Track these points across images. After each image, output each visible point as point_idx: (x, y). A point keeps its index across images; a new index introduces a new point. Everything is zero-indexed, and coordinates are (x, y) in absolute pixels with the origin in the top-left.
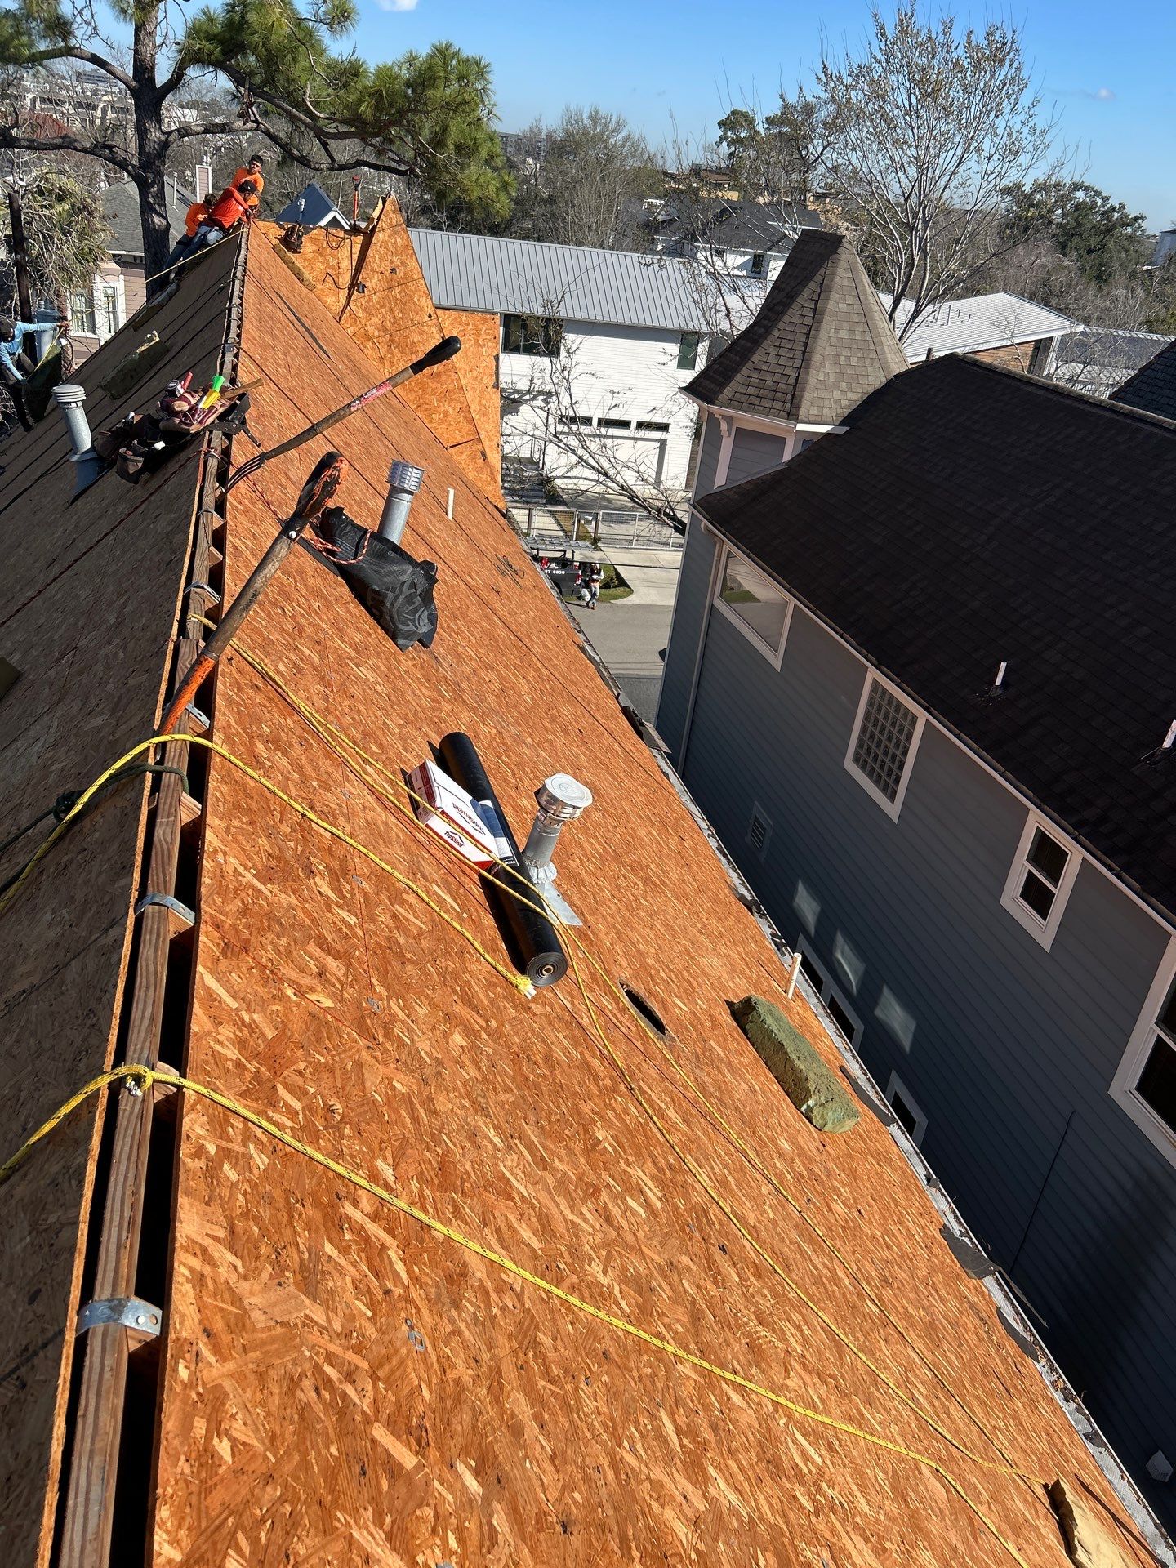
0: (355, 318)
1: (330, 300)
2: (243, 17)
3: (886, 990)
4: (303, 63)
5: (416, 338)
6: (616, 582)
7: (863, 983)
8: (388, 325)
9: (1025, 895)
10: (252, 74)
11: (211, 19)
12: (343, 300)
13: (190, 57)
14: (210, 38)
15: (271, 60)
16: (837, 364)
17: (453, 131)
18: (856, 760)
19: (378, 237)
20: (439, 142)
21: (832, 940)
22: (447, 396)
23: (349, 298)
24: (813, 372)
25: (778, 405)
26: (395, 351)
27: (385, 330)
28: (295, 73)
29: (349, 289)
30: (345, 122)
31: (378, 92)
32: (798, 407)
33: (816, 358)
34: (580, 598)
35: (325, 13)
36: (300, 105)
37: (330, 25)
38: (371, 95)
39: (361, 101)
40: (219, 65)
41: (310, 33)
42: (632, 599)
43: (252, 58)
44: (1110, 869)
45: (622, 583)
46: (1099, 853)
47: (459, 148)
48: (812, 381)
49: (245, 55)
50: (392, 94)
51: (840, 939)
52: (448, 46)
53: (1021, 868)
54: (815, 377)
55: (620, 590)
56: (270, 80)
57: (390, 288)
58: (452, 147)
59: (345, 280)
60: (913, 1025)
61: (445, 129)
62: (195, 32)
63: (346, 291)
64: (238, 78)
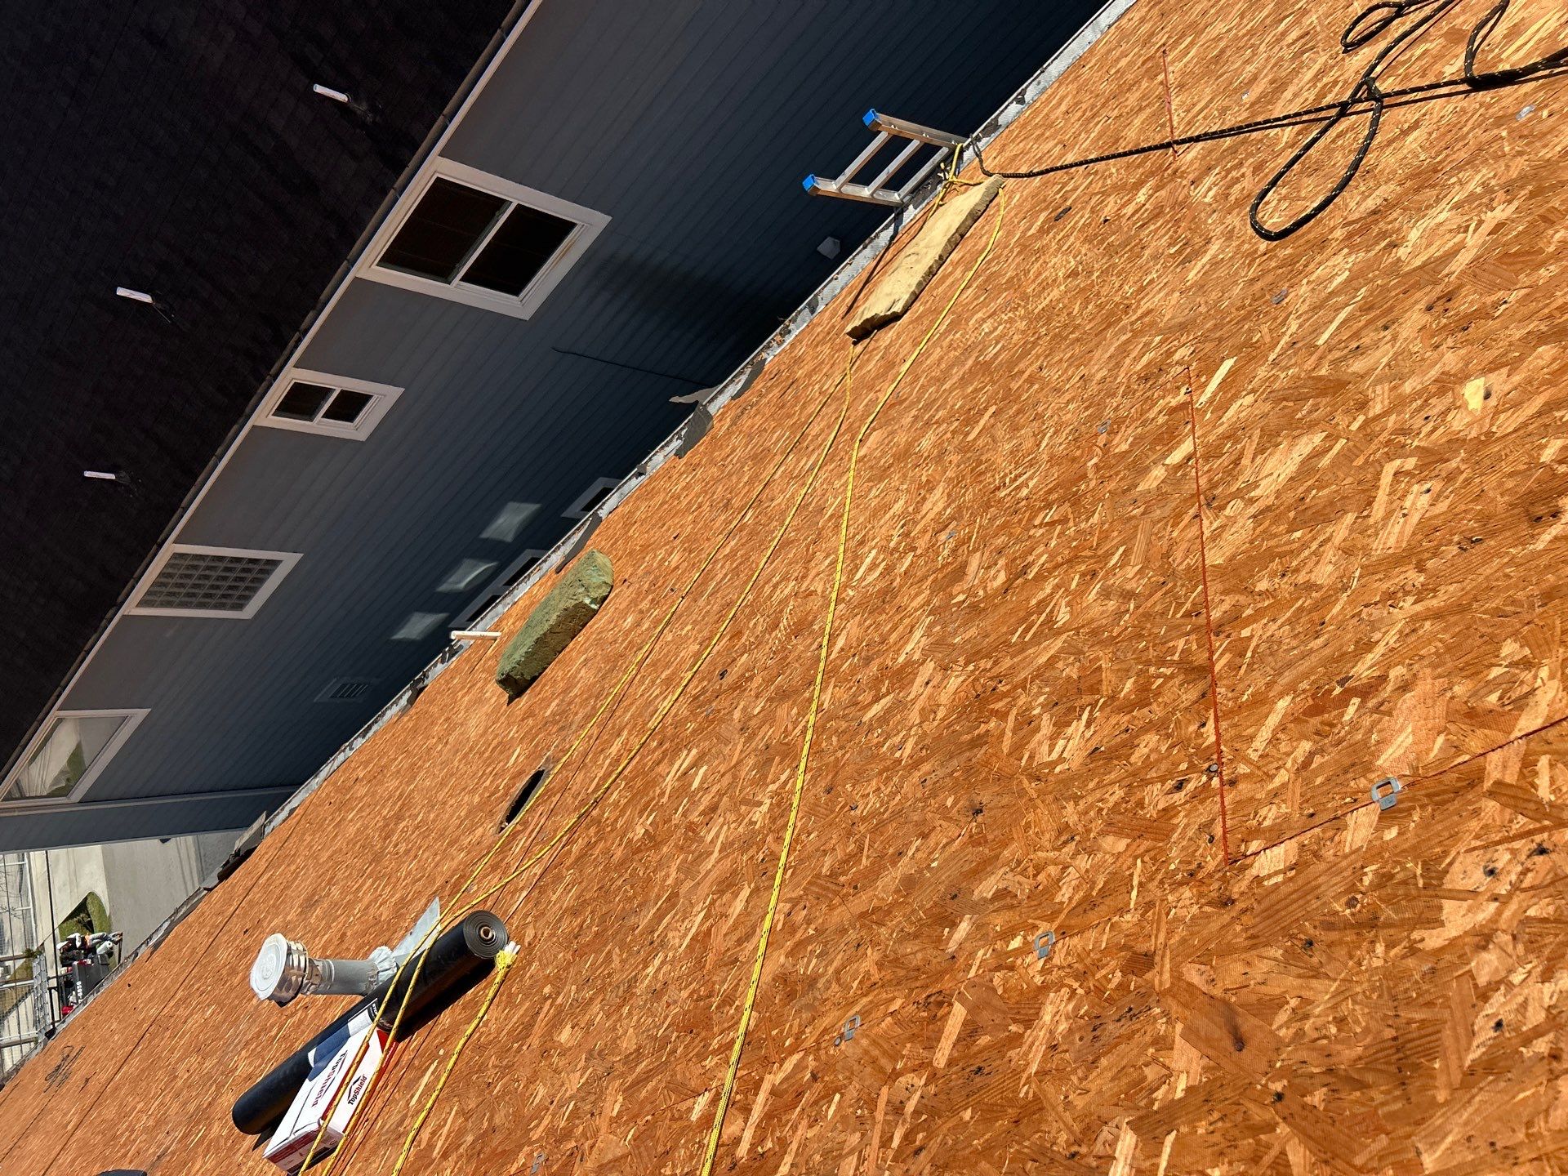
3: (484, 535)
6: (82, 915)
7: (485, 558)
9: (350, 418)
18: (239, 607)
21: (447, 594)
34: (110, 953)
42: (102, 891)
44: (299, 341)
45: (82, 908)
46: (286, 352)
51: (443, 588)
53: (321, 425)
55: (91, 908)
60: (512, 505)
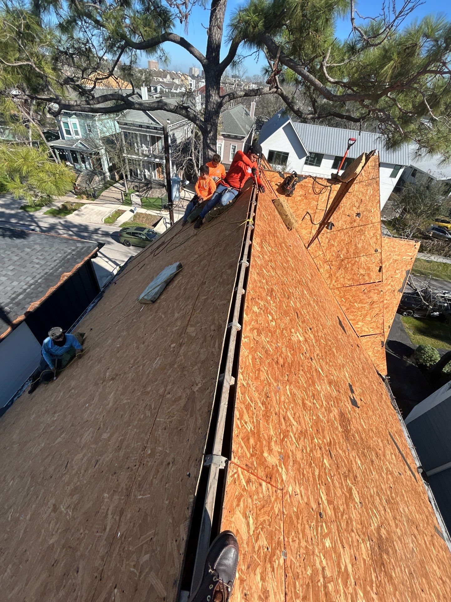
0: (320, 247)
10: (282, 48)
12: (314, 232)
13: (242, 36)
19: (355, 187)
23: (319, 232)
29: (321, 225)
36: (316, 70)
40: (261, 43)
49: (281, 31)
57: (353, 227)
59: (319, 218)
63: (318, 226)
64: (272, 55)
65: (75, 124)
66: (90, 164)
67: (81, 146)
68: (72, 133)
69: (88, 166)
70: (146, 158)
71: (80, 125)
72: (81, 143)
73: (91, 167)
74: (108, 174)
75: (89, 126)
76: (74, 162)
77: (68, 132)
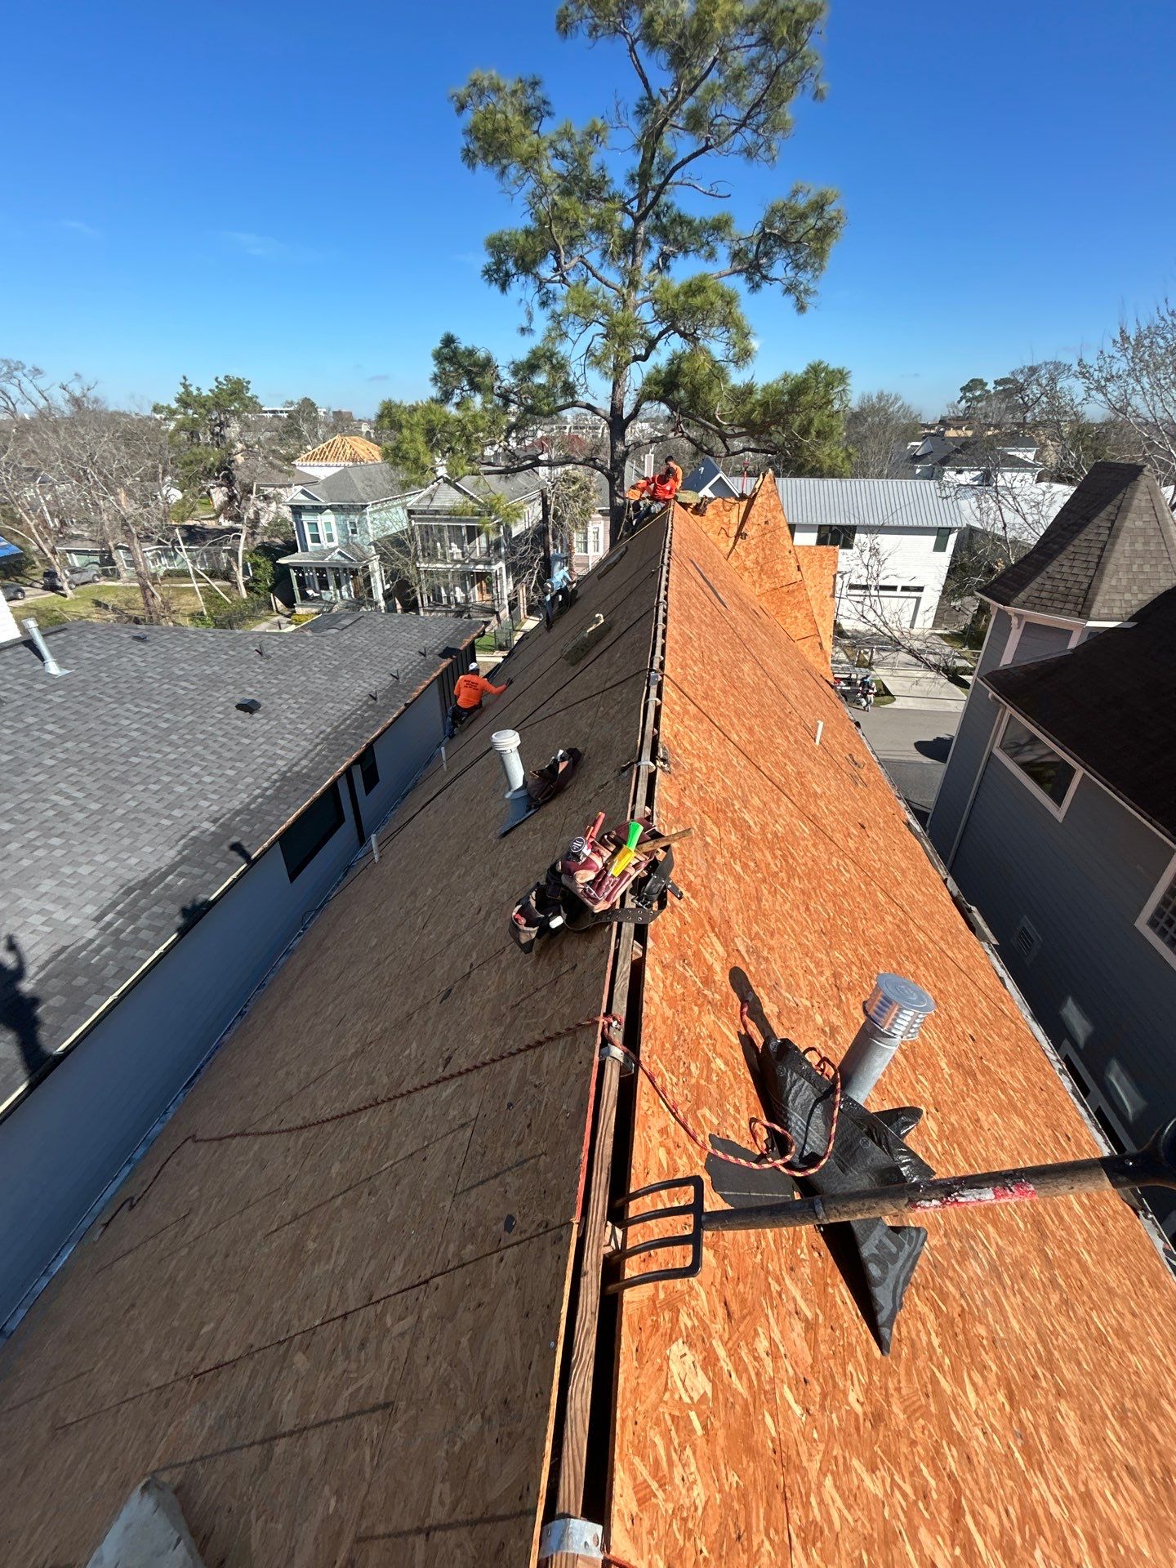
0: (738, 556)
1: (722, 546)
2: (679, 367)
4: (716, 390)
5: (779, 567)
8: (760, 560)
10: (681, 402)
11: (658, 371)
12: (731, 544)
13: (644, 397)
14: (657, 383)
15: (695, 392)
16: (1129, 571)
17: (816, 423)
18: (1153, 925)
19: (758, 500)
20: (805, 431)
22: (798, 606)
23: (735, 543)
24: (1106, 579)
25: (1070, 606)
26: (764, 577)
27: (757, 563)
28: (710, 398)
29: (736, 537)
30: (740, 425)
31: (767, 403)
32: (1090, 607)
33: (1110, 568)
35: (734, 355)
36: (712, 419)
37: (736, 363)
38: (761, 406)
39: (752, 411)
40: (662, 400)
41: (722, 370)
43: (682, 392)
47: (819, 434)
48: (1105, 586)
49: (678, 391)
50: (775, 402)
52: (820, 363)
54: (1108, 583)
56: (693, 405)
57: (764, 535)
58: (814, 433)
59: (734, 531)
61: (811, 422)
62: (649, 381)
63: (734, 538)
64: (673, 406)
65: (328, 524)
66: (349, 589)
67: (339, 557)
68: (322, 538)
69: (345, 594)
70: (458, 566)
71: (337, 525)
72: (340, 553)
73: (350, 595)
74: (382, 604)
75: (353, 523)
76: (321, 588)
77: (316, 539)
